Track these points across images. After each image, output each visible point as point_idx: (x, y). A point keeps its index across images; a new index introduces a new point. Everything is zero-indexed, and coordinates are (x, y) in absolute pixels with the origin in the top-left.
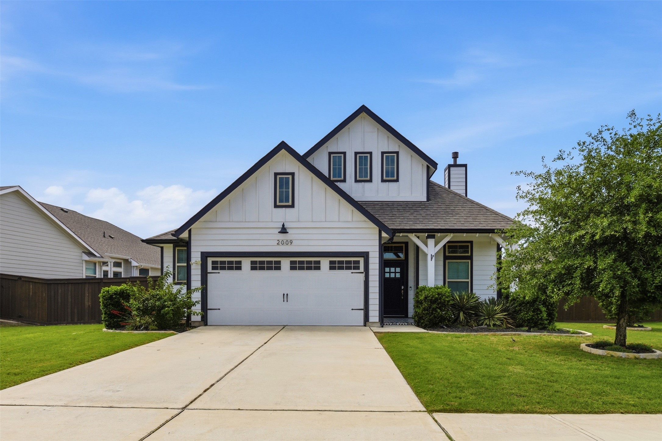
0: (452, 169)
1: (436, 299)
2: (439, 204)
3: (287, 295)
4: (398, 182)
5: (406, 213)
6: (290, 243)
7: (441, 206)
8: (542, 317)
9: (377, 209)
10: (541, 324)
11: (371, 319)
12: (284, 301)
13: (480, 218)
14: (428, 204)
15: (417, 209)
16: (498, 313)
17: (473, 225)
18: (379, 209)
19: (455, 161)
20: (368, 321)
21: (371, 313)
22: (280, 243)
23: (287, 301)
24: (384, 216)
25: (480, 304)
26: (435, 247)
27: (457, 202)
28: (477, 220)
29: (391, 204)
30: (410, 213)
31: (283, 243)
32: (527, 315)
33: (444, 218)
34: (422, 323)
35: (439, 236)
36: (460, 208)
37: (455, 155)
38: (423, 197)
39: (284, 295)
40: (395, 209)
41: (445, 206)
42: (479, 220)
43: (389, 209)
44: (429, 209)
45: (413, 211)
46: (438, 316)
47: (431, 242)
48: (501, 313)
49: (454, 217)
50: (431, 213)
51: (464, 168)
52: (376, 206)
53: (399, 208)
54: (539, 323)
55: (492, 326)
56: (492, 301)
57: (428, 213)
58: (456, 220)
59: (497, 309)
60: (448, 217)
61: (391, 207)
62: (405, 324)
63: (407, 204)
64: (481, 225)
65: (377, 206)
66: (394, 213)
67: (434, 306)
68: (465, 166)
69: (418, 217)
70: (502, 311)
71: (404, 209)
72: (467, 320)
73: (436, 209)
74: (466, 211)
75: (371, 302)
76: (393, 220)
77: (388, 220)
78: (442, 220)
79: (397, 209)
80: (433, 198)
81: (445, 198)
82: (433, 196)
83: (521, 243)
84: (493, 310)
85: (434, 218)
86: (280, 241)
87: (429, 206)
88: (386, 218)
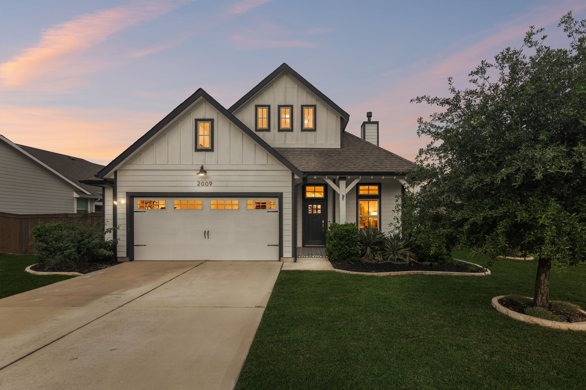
0: (366, 125)
1: (345, 236)
2: (351, 151)
3: (208, 232)
4: (316, 131)
5: (321, 158)
6: (209, 185)
7: (353, 153)
8: (442, 252)
9: (296, 154)
10: (441, 259)
11: (285, 255)
12: (205, 238)
13: (386, 162)
14: (341, 151)
15: (332, 154)
16: (401, 249)
17: (379, 169)
18: (299, 154)
19: (369, 119)
20: (282, 257)
21: (285, 249)
22: (200, 184)
23: (208, 238)
24: (302, 160)
25: (386, 239)
26: (346, 188)
27: (367, 149)
28: (383, 164)
29: (310, 151)
30: (324, 158)
31: (203, 184)
32: (428, 250)
33: (354, 162)
34: (333, 258)
35: (349, 178)
36: (369, 154)
37: (369, 115)
38: (337, 145)
39: (205, 232)
40: (312, 154)
41: (356, 152)
42: (385, 164)
43: (307, 154)
44: (342, 154)
45: (327, 156)
46: (346, 252)
47: (343, 183)
48: (405, 248)
49: (363, 162)
50: (343, 158)
51: (376, 125)
52: (295, 152)
53: (315, 154)
54: (439, 258)
55: (396, 261)
56: (397, 237)
57: (341, 158)
58: (364, 164)
59: (401, 244)
60: (358, 162)
61: (309, 153)
62: (319, 257)
63: (323, 151)
64: (386, 169)
65: (297, 152)
66: (311, 158)
67: (343, 242)
68: (377, 123)
69: (331, 162)
70: (405, 247)
71: (320, 154)
72: (373, 255)
73: (348, 154)
74: (374, 156)
75: (285, 238)
76: (309, 164)
77: (304, 164)
78: (352, 164)
79: (313, 154)
80: (346, 146)
81: (357, 146)
82: (347, 144)
83: (423, 185)
84: (397, 246)
85: (345, 162)
86: (201, 182)
87: (342, 153)
88: (304, 162)
